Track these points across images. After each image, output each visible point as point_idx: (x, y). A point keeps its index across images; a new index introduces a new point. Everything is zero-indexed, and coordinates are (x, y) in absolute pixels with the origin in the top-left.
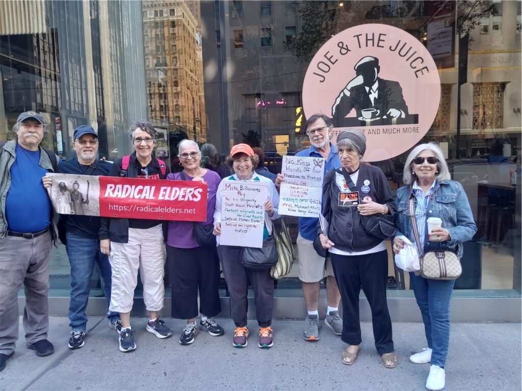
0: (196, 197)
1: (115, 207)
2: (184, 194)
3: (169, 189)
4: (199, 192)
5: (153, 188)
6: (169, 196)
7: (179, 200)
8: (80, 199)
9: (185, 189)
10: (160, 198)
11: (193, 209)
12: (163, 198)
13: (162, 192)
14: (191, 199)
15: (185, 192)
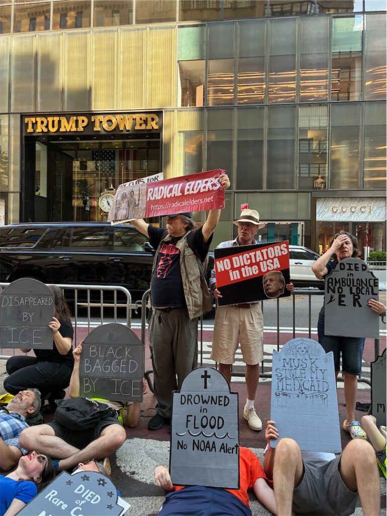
1: (156, 207)
2: (205, 185)
3: (193, 183)
5: (180, 185)
6: (193, 190)
7: (201, 191)
9: (206, 180)
10: (186, 192)
11: (211, 198)
12: (188, 193)
13: (187, 187)
14: (211, 188)
15: (206, 183)
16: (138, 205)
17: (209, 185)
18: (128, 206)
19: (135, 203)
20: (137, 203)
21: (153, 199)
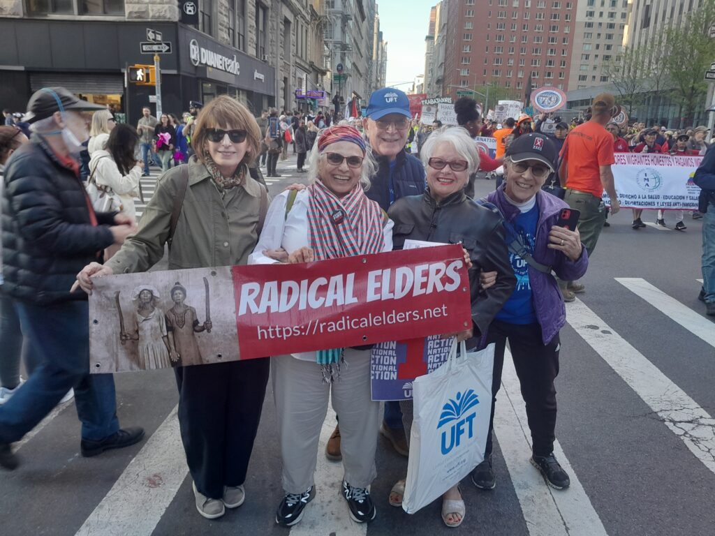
0: (451, 281)
2: (425, 279)
3: (387, 272)
4: (455, 269)
5: (351, 277)
6: (392, 291)
7: (415, 293)
9: (425, 267)
10: (371, 297)
11: (441, 308)
12: (377, 297)
13: (371, 284)
14: (440, 288)
15: (426, 274)
16: (207, 326)
17: (434, 280)
18: (170, 328)
19: (196, 323)
21: (262, 310)
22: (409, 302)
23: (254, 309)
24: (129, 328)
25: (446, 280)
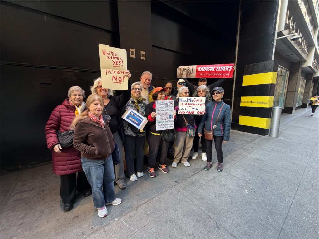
0: (230, 69)
1: (201, 74)
6: (220, 69)
7: (224, 70)
8: (189, 73)
11: (228, 74)
13: (217, 68)
14: (228, 70)
15: (226, 67)
16: (192, 73)
17: (227, 69)
18: (187, 73)
19: (190, 73)
20: (191, 72)
21: (201, 70)
22: (223, 72)
23: (200, 70)
24: (181, 72)
25: (229, 69)
